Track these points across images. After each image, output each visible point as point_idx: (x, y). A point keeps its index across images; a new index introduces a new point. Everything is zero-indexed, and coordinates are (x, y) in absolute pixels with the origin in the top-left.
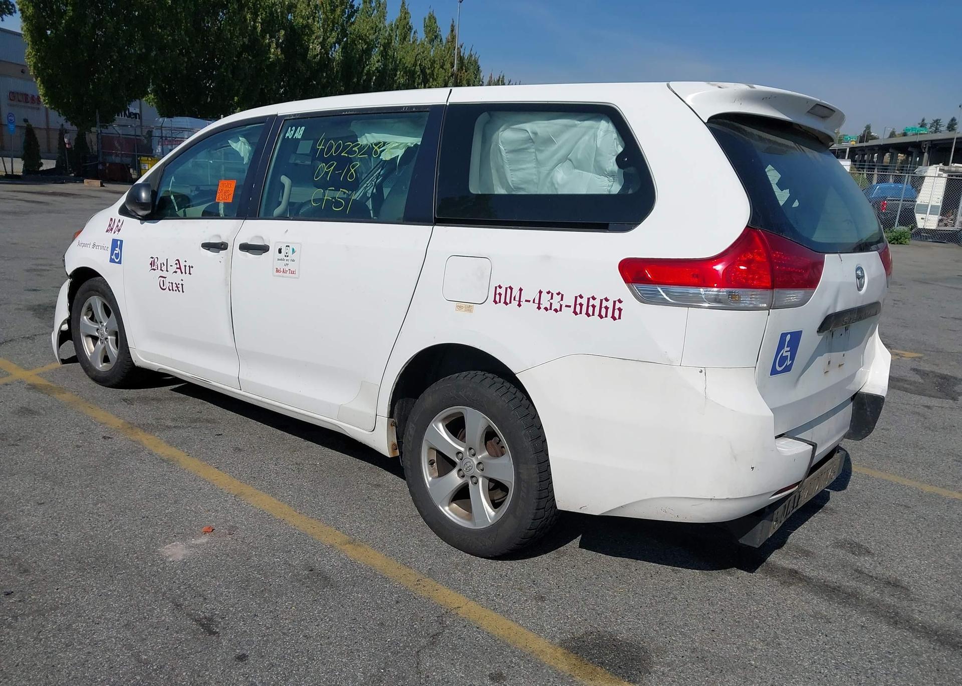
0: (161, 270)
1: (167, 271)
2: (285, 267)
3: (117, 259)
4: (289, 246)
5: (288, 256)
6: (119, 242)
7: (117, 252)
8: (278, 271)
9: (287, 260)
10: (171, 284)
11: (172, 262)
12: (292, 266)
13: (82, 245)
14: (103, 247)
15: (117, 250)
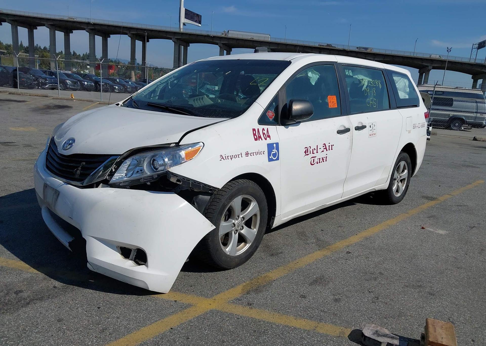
0: (313, 153)
1: (317, 152)
2: (372, 133)
3: (275, 158)
4: (373, 124)
6: (275, 145)
7: (275, 152)
8: (370, 135)
9: (373, 130)
10: (319, 160)
11: (321, 146)
12: (374, 132)
13: (229, 158)
14: (259, 152)
15: (274, 151)
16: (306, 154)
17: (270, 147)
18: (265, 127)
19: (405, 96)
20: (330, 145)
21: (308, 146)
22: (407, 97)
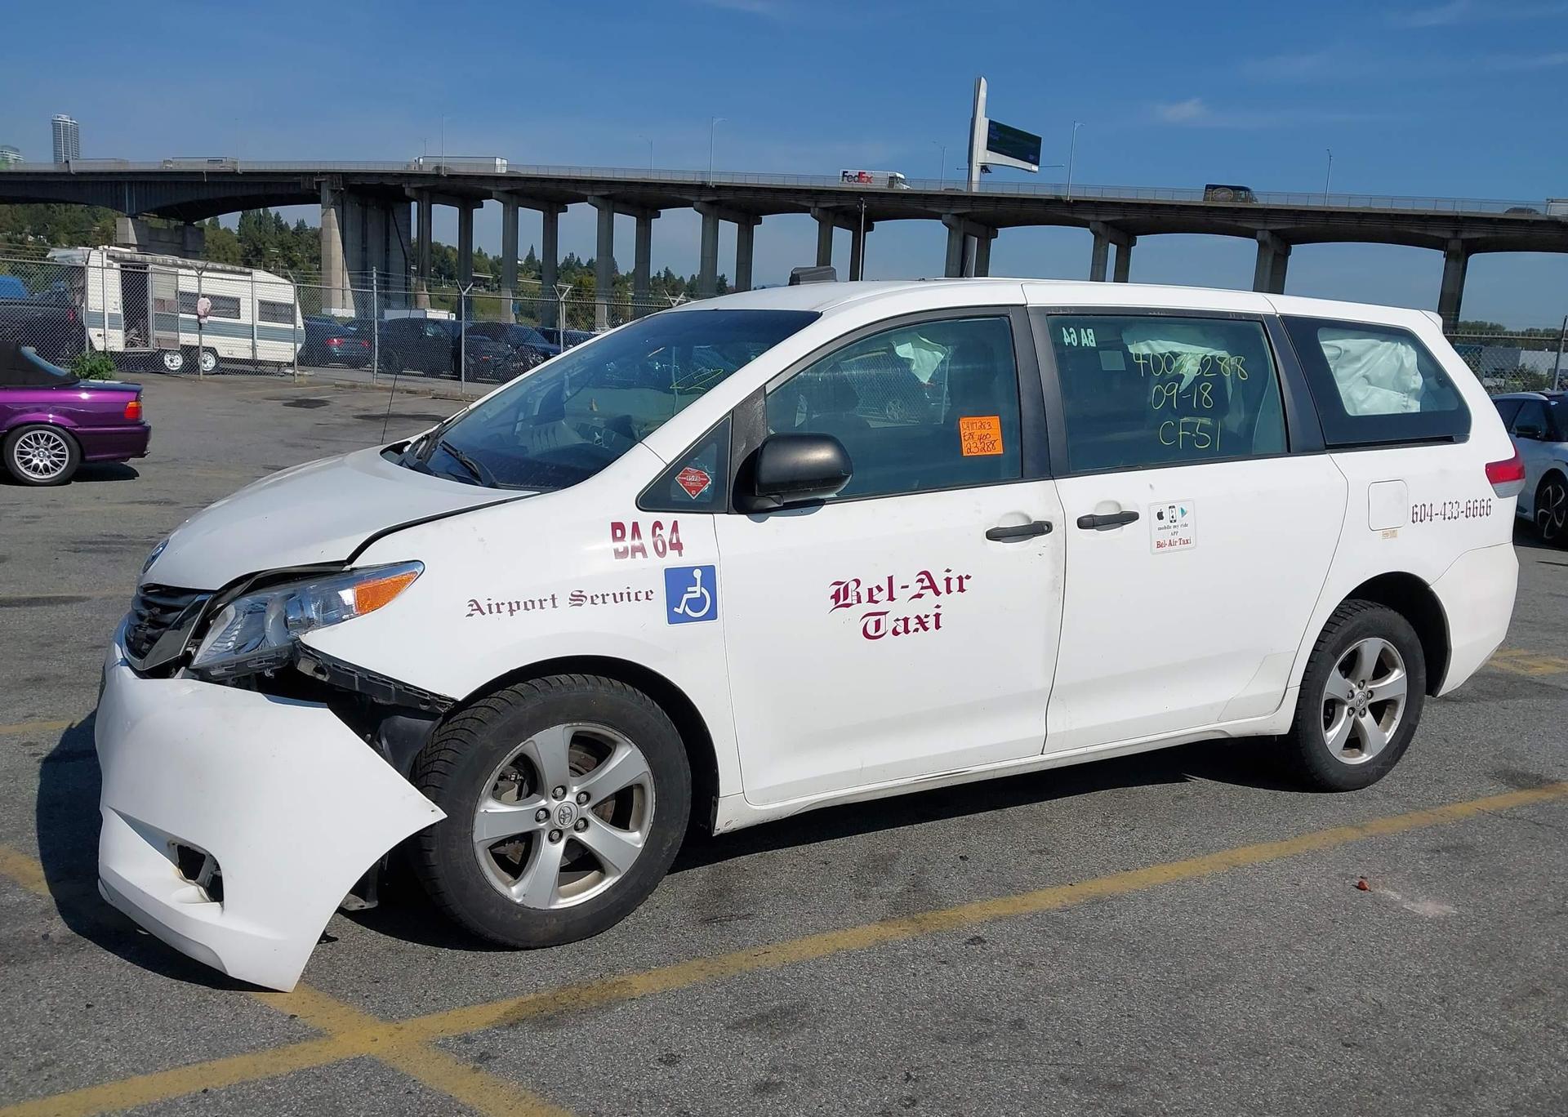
0: (871, 600)
1: (891, 598)
2: (1172, 538)
3: (696, 611)
4: (1174, 507)
5: (1175, 521)
6: (697, 574)
7: (698, 595)
8: (1159, 545)
9: (1175, 527)
10: (902, 623)
11: (907, 577)
12: (1183, 534)
13: (505, 609)
14: (629, 593)
15: (695, 592)
16: (841, 602)
17: (677, 580)
18: (667, 518)
19: (1405, 403)
20: (954, 575)
21: (847, 578)
22: (1415, 407)
